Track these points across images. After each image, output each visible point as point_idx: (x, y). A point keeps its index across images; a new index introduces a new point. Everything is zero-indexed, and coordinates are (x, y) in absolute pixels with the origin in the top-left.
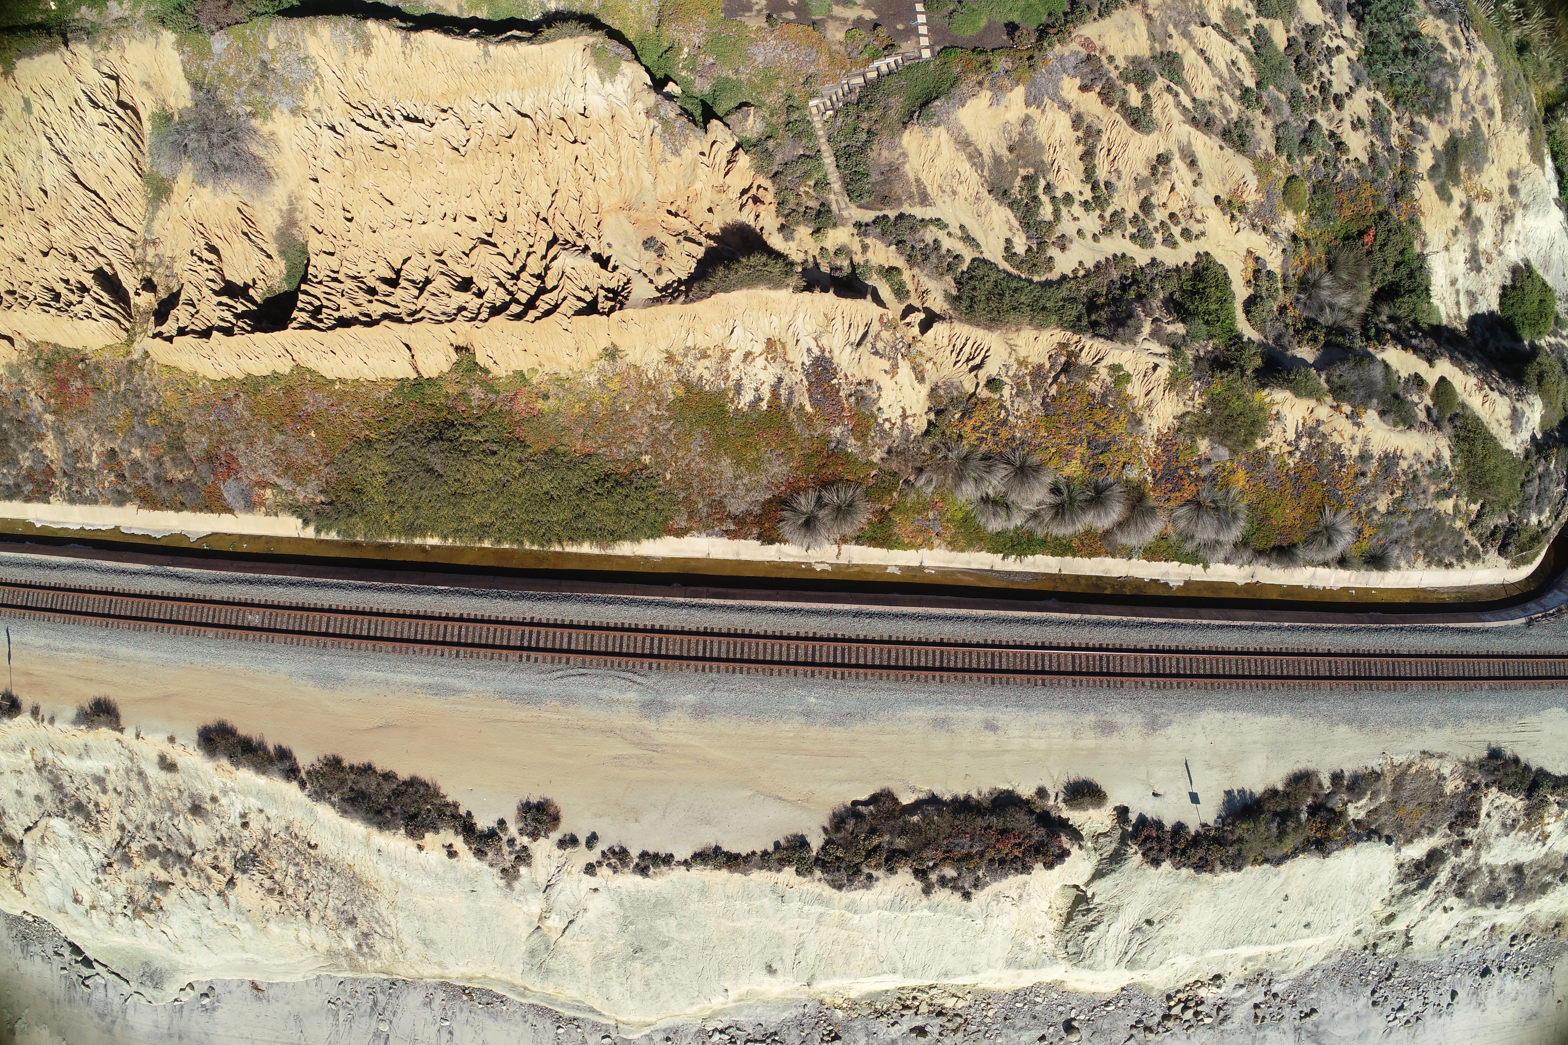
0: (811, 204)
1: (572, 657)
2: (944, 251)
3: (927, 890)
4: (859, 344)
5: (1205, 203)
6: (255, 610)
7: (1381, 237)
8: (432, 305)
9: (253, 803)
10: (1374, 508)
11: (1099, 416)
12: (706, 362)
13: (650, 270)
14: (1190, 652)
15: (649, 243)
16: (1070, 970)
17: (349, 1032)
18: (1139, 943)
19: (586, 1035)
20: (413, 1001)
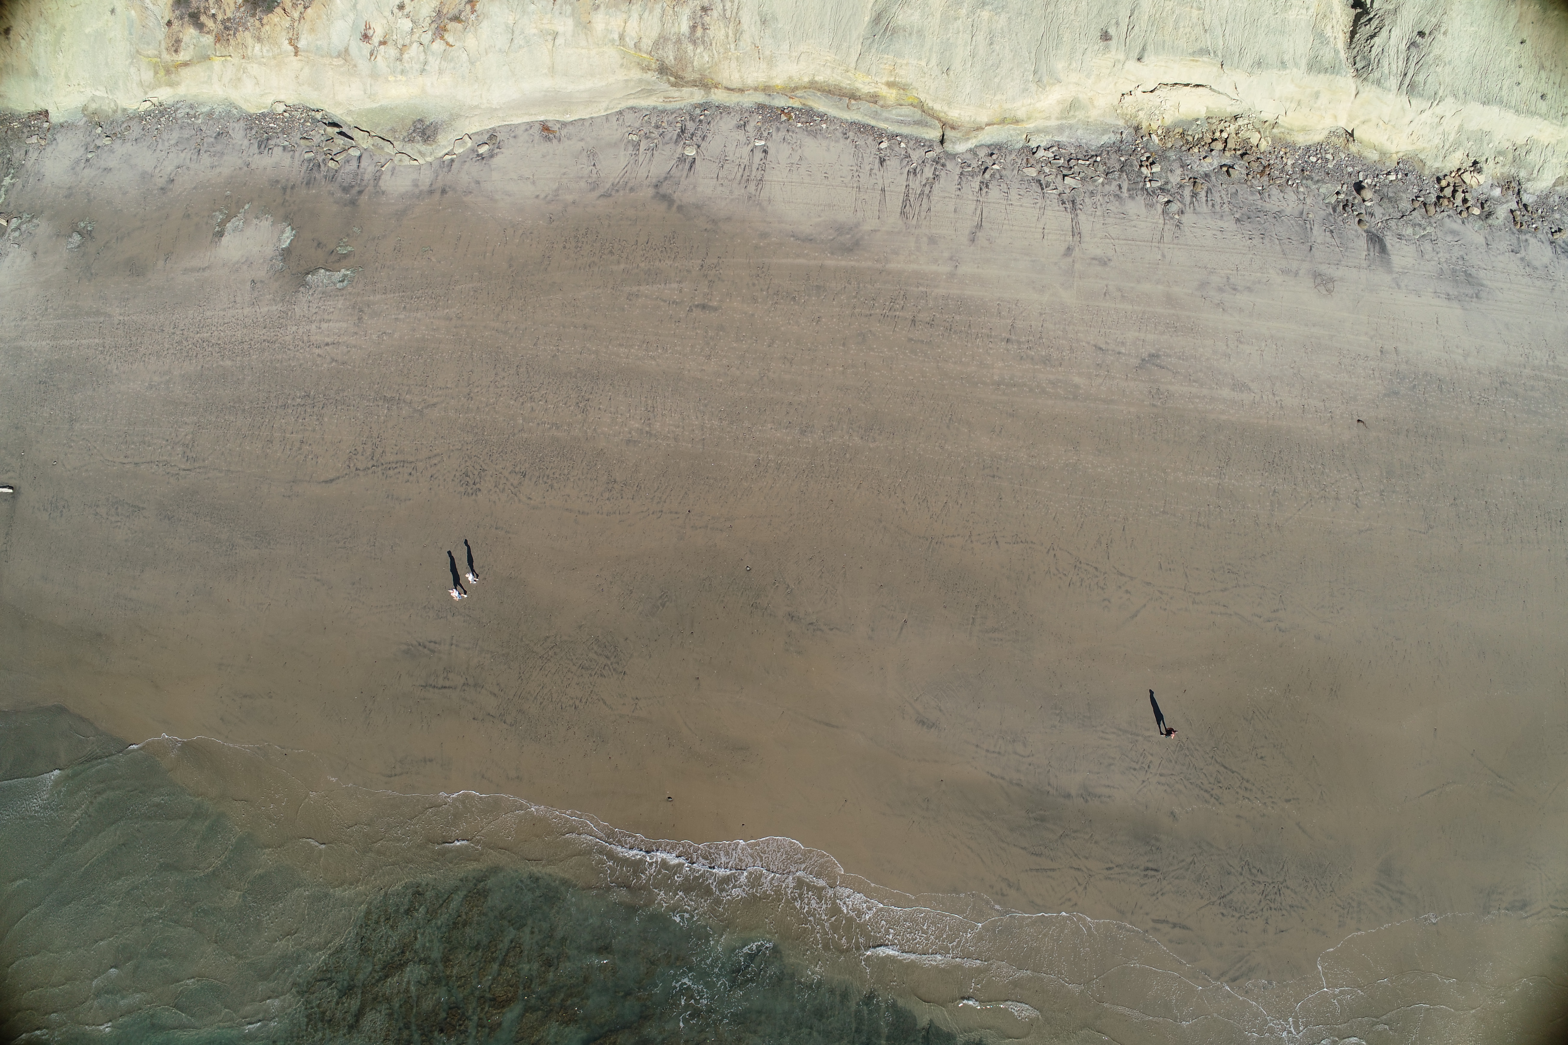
16: (1361, 88)
17: (650, 160)
18: (1415, 61)
19: (909, 150)
20: (726, 125)
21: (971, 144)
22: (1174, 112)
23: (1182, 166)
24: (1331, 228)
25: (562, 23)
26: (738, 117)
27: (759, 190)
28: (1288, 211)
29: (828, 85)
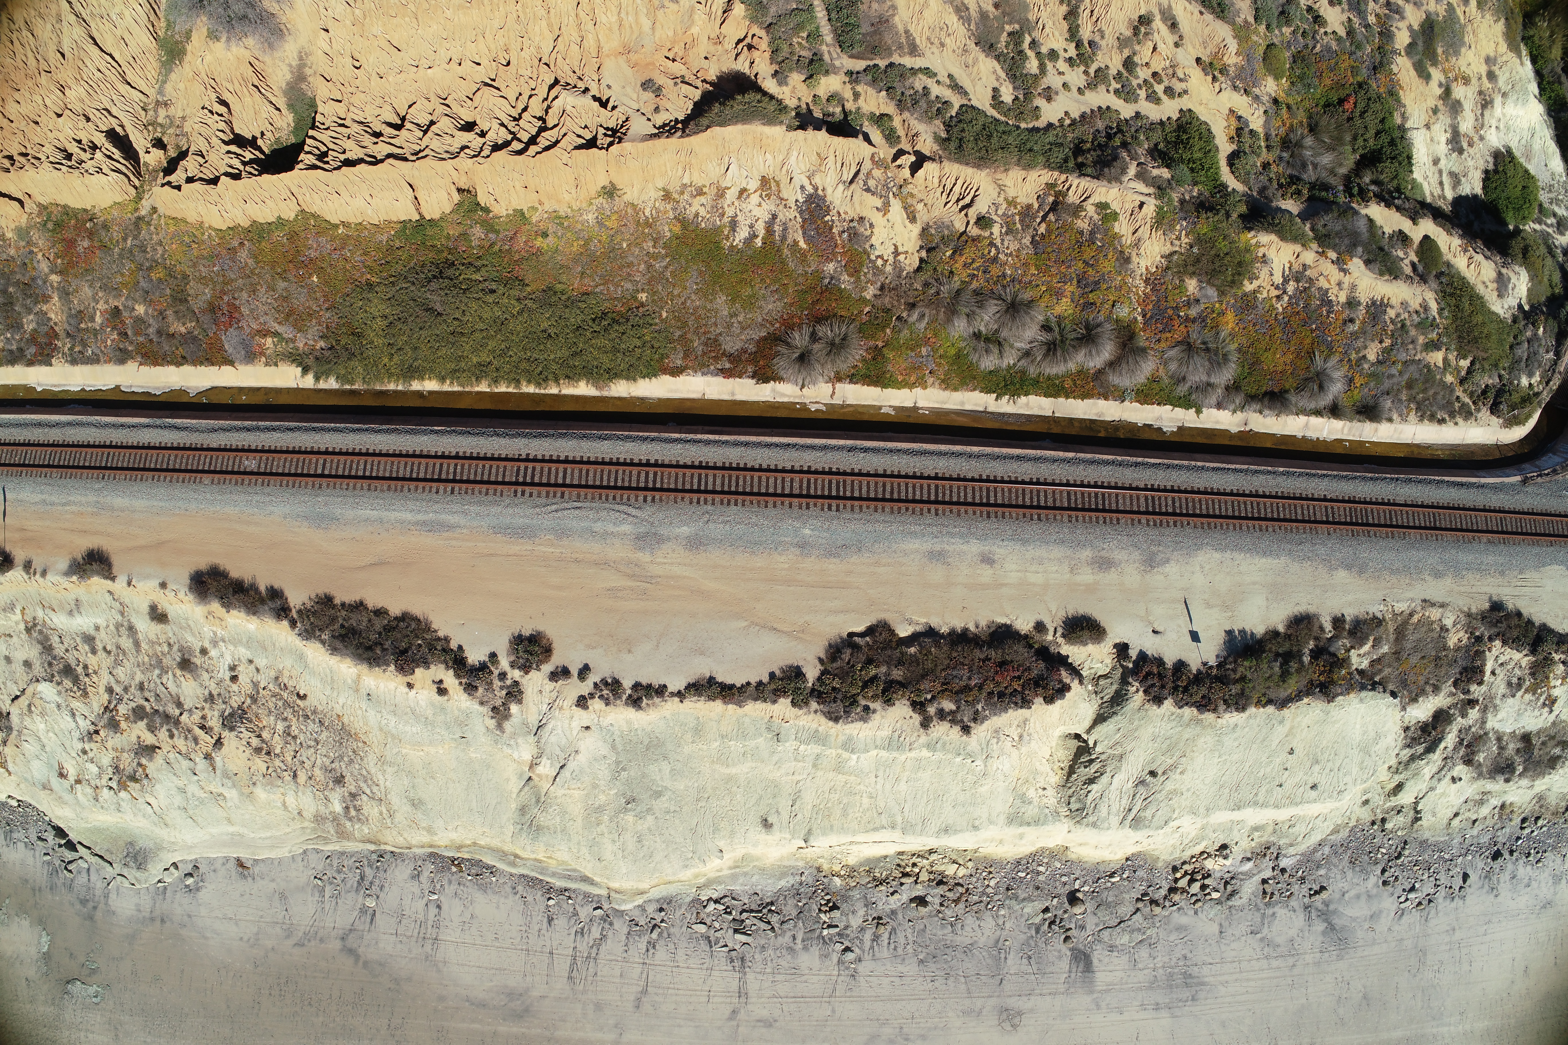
0: (803, 53)
1: (567, 491)
2: (933, 97)
3: (925, 724)
4: (851, 182)
5: (1186, 63)
6: (251, 455)
7: (1361, 106)
8: (435, 144)
9: (243, 653)
10: (1364, 357)
11: (1088, 253)
12: (702, 199)
13: (648, 109)
14: (1186, 491)
15: (647, 85)
16: (1073, 828)
17: (334, 909)
18: (1143, 797)
19: (578, 907)
20: (401, 873)
21: (639, 901)
23: (866, 906)
24: (1030, 953)
26: (412, 866)
27: (435, 949)
28: (982, 941)
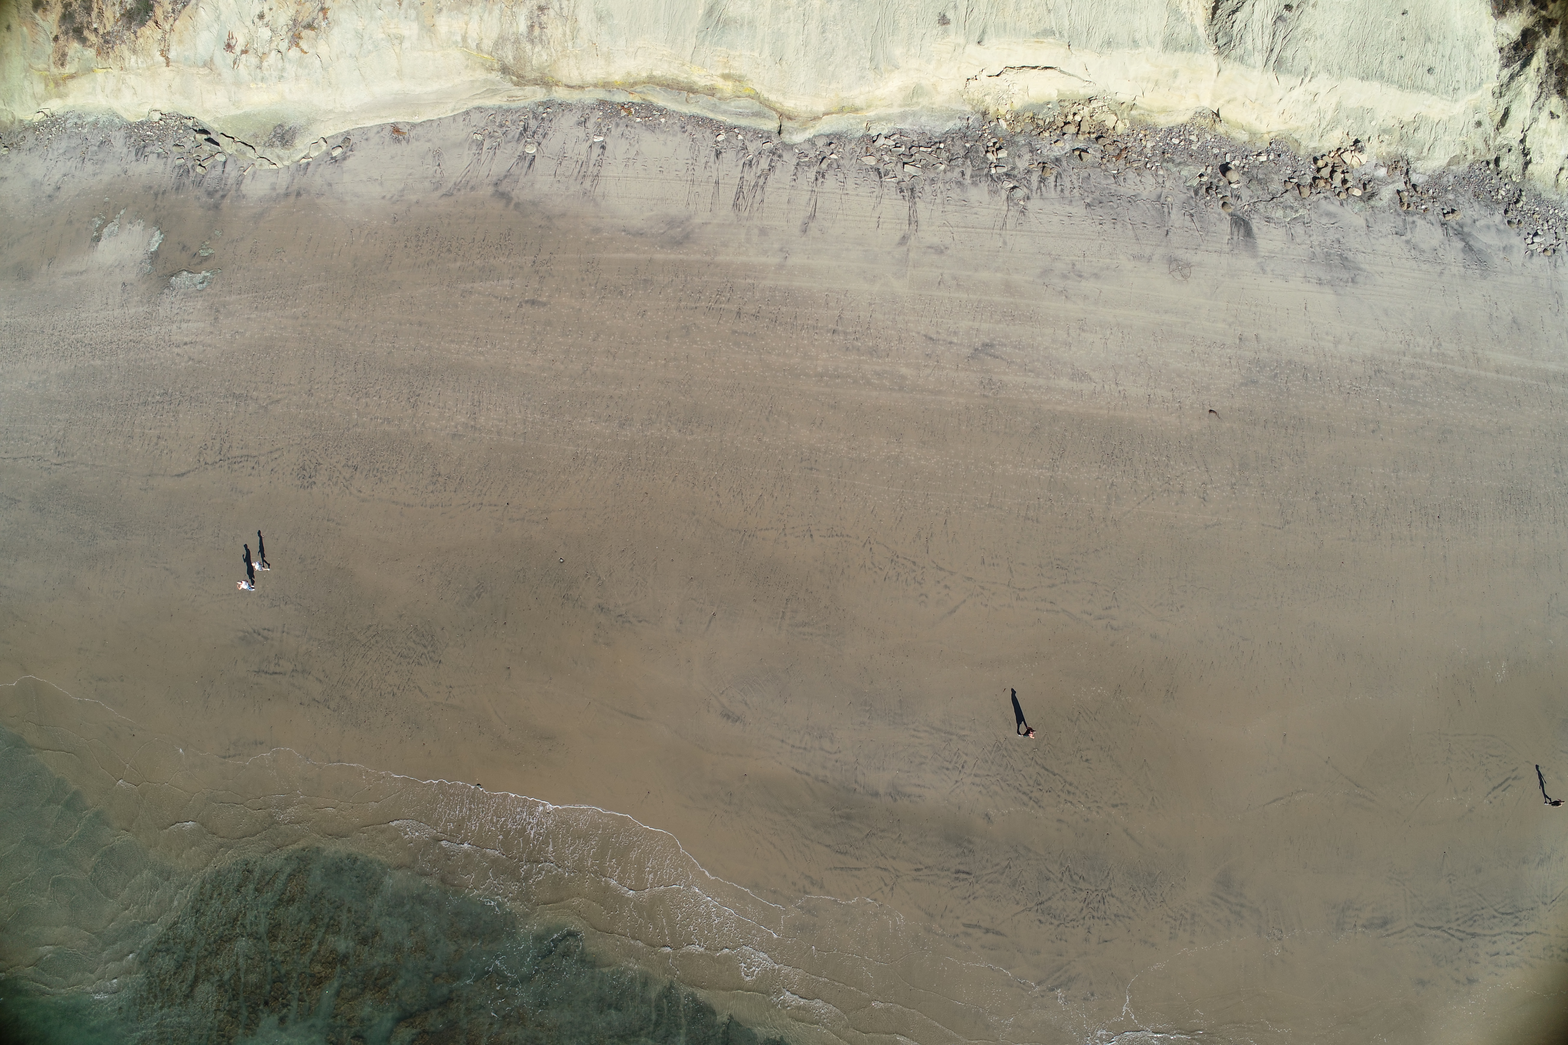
16: (1222, 66)
17: (492, 159)
18: (1282, 36)
19: (746, 142)
20: (567, 121)
21: (809, 134)
22: (1023, 95)
23: (1031, 151)
24: (1191, 211)
25: (408, 27)
26: (579, 114)
27: (594, 186)
28: (1145, 194)
29: (666, 80)
